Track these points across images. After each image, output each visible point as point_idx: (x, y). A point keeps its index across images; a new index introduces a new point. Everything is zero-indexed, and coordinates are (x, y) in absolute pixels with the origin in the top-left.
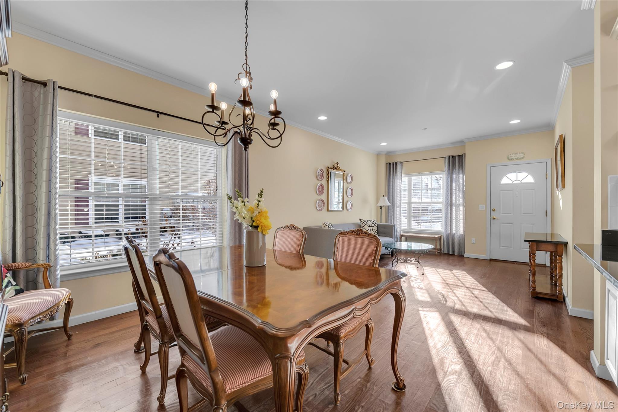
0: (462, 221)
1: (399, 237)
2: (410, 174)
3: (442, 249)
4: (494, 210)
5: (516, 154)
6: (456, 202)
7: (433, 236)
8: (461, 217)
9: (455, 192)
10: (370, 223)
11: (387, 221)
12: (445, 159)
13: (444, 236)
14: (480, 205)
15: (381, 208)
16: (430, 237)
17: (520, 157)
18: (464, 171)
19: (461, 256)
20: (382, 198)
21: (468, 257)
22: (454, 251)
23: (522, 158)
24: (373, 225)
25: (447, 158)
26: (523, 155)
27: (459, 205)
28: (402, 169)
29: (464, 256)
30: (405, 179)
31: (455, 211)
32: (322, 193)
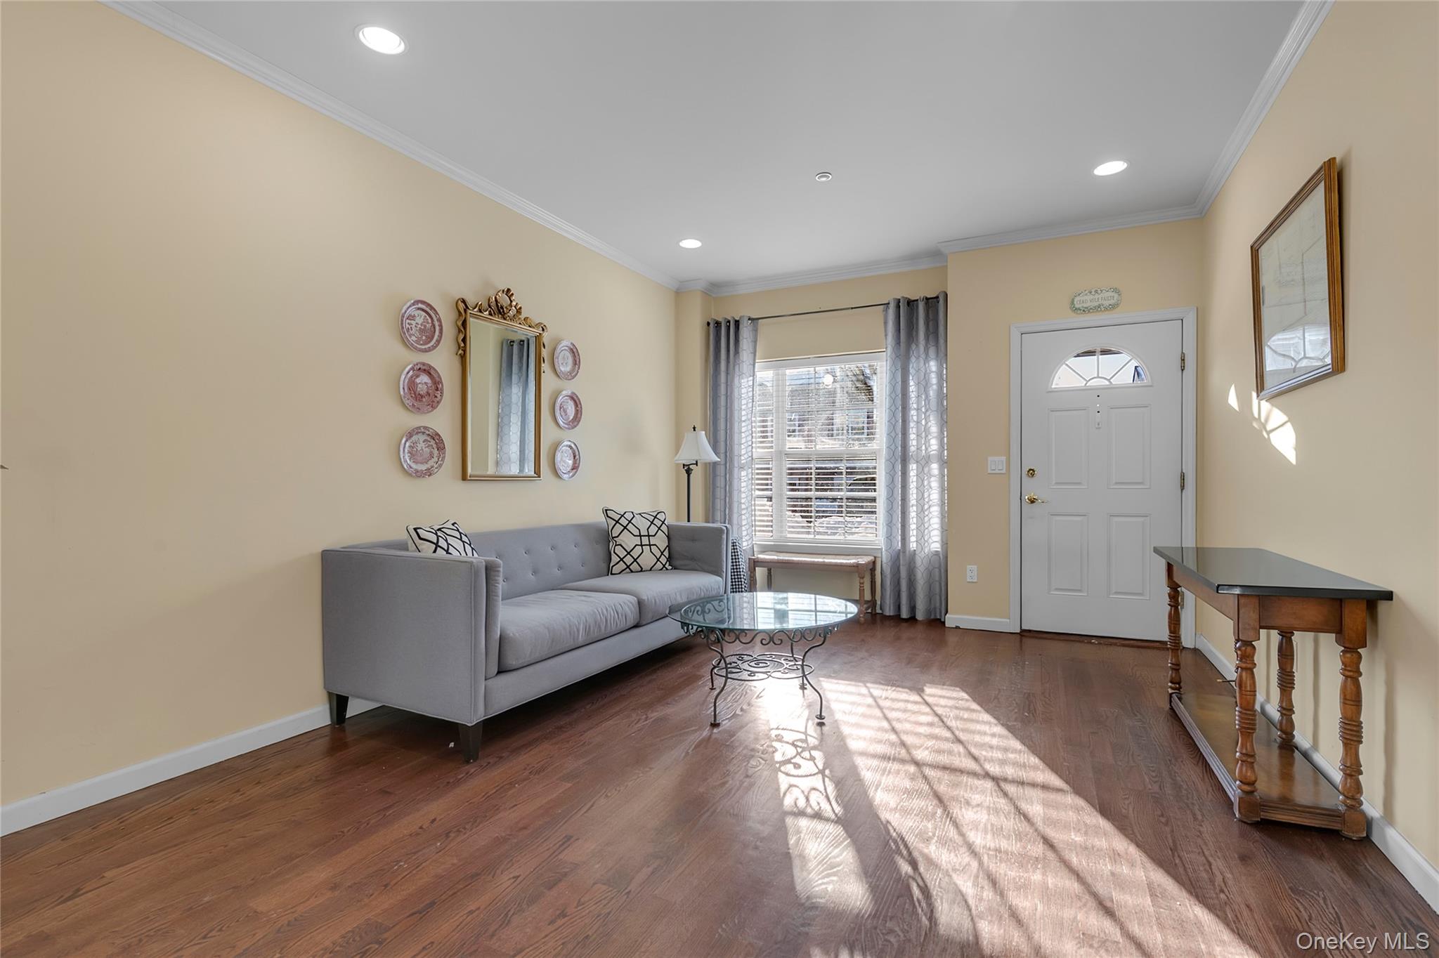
0: (935, 510)
1: (744, 566)
2: (780, 357)
3: (879, 603)
4: (1032, 472)
5: (1096, 292)
6: (919, 449)
7: (852, 561)
8: (935, 496)
9: (915, 418)
10: (643, 524)
11: (709, 515)
12: (886, 310)
13: (885, 558)
14: (990, 459)
15: (689, 472)
16: (841, 565)
17: (1106, 303)
18: (942, 348)
19: (936, 622)
20: (689, 435)
21: (957, 628)
22: (913, 609)
23: (1113, 307)
24: (653, 530)
25: (892, 306)
26: (1116, 295)
27: (928, 459)
28: (755, 342)
29: (944, 623)
30: (765, 375)
31: (915, 479)
32: (433, 405)
